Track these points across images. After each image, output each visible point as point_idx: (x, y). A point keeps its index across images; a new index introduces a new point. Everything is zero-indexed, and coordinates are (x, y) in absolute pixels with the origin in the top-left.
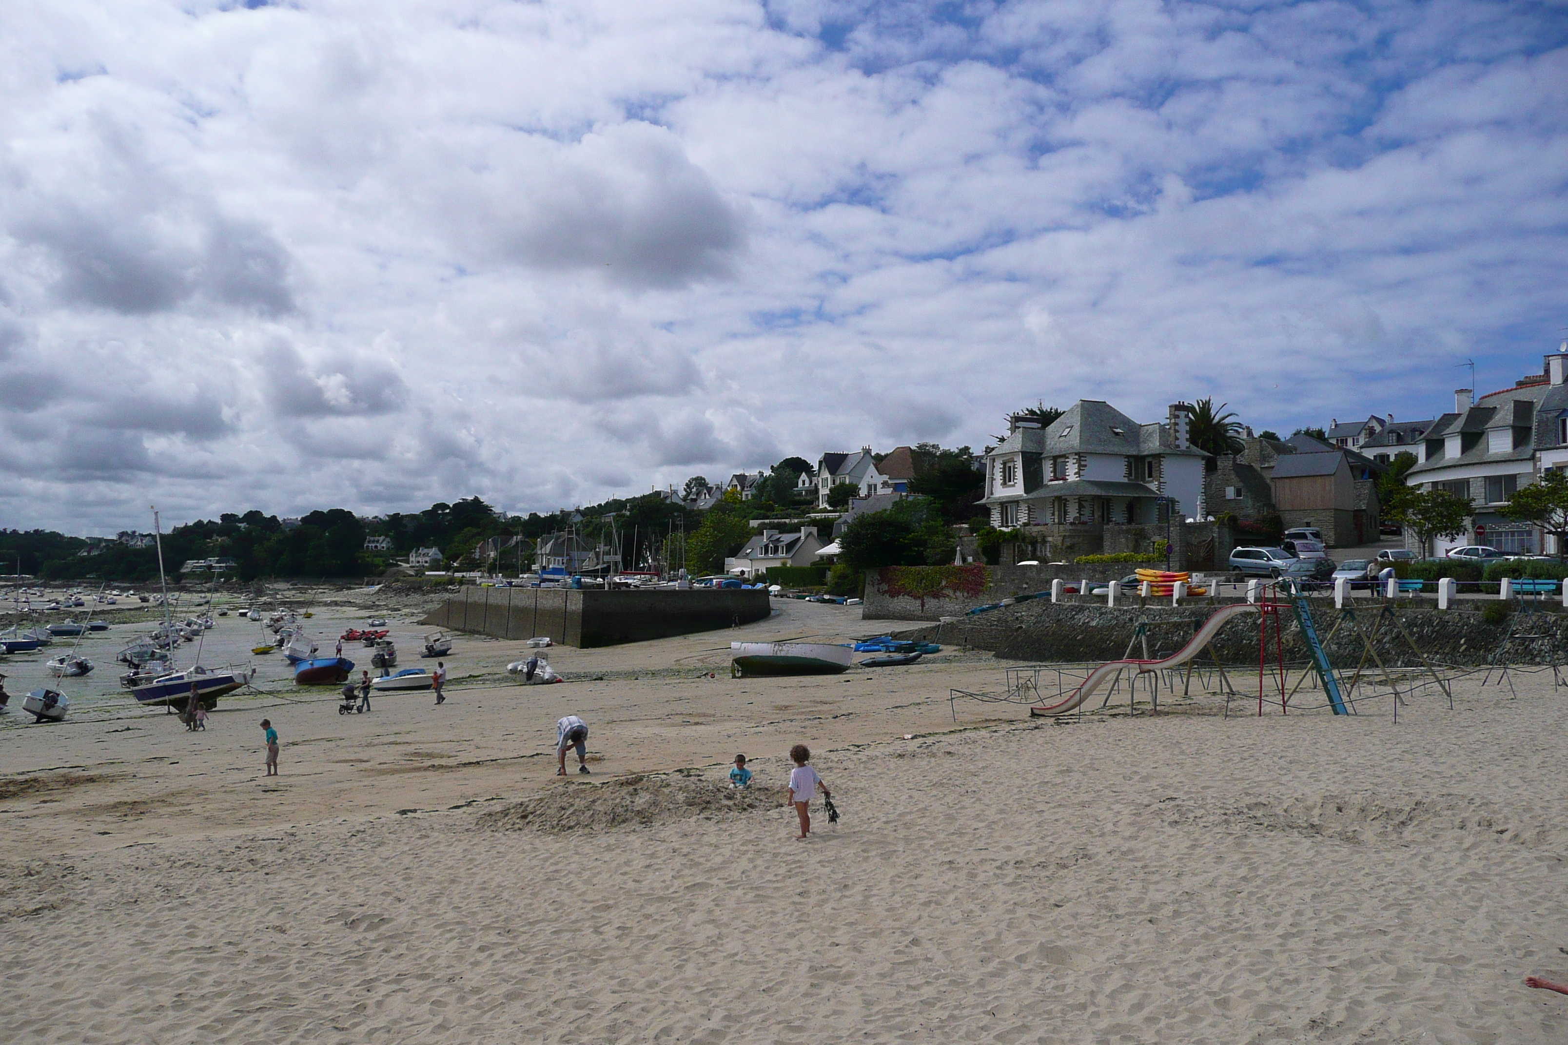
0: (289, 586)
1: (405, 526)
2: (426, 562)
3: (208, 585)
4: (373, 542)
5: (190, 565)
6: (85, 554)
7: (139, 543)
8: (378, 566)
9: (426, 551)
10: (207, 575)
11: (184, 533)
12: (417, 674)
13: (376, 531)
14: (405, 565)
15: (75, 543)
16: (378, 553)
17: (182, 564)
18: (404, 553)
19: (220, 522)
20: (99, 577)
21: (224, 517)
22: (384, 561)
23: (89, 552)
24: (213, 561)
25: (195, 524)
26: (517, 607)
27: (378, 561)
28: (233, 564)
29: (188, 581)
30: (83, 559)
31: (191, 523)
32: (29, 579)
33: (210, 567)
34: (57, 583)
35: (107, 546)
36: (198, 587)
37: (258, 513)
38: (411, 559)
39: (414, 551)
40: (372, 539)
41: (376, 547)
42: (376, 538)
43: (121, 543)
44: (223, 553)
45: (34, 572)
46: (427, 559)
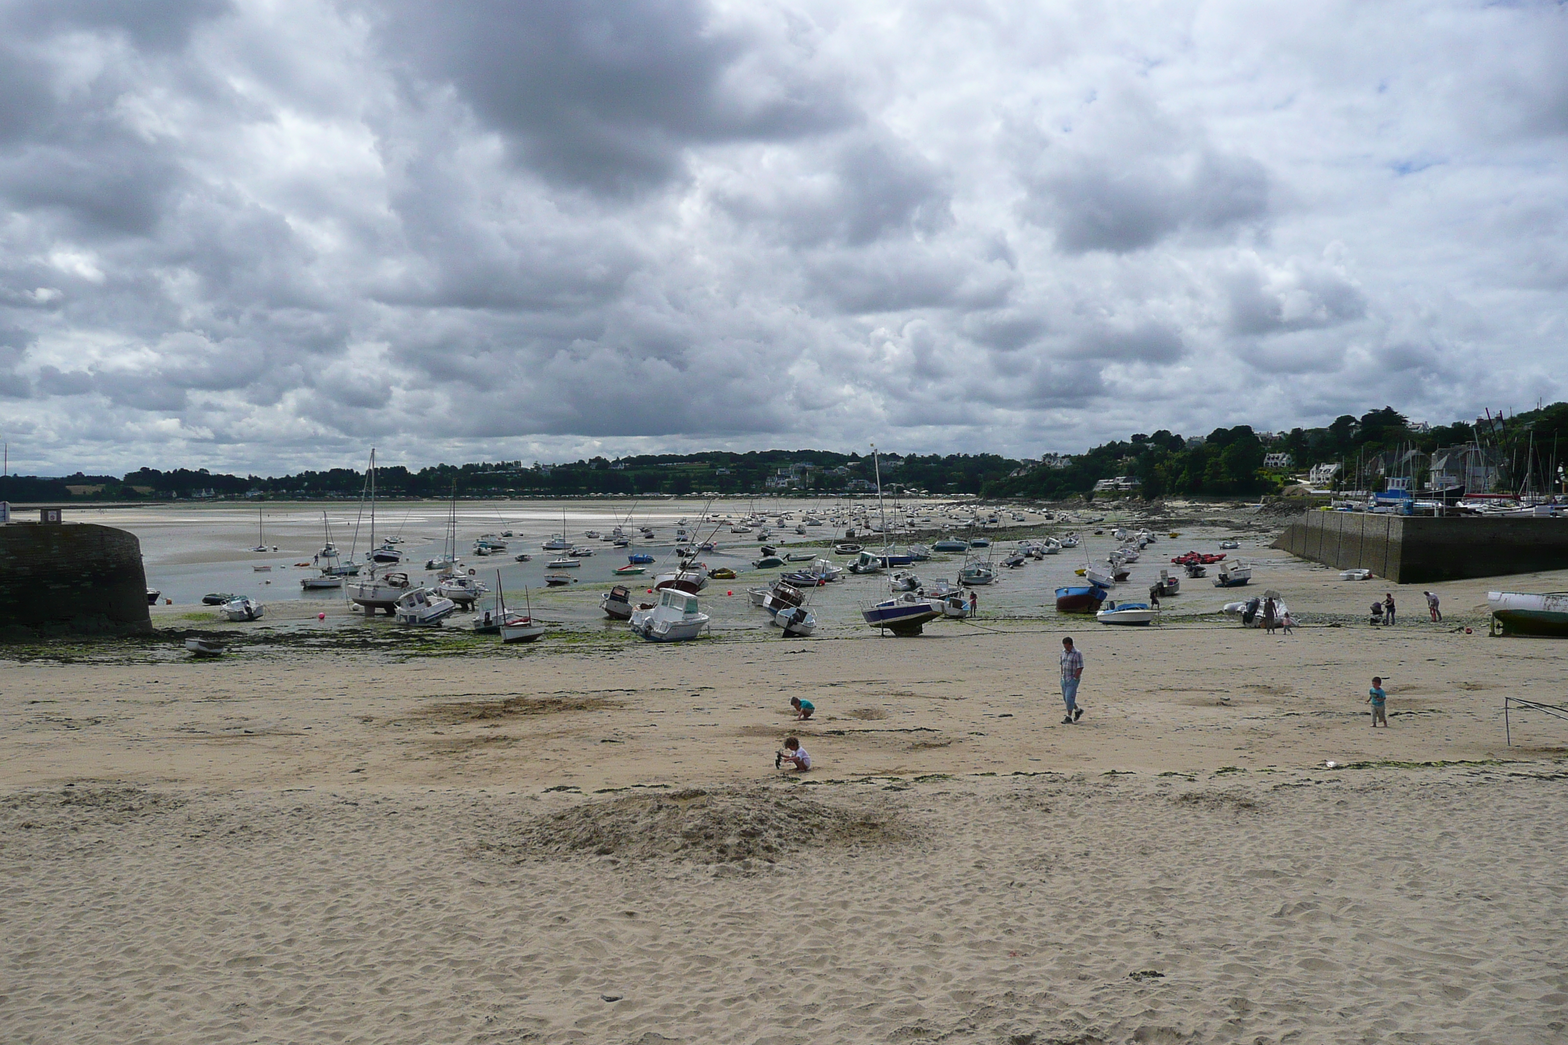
0: (1187, 504)
1: (1306, 442)
2: (1328, 479)
3: (1115, 503)
4: (1273, 459)
5: (1103, 484)
6: (1016, 475)
7: (1059, 464)
8: (1276, 484)
9: (1327, 467)
10: (1115, 493)
11: (1097, 453)
12: (1137, 609)
13: (1277, 448)
14: (1305, 482)
15: (1012, 464)
16: (1277, 470)
17: (1095, 482)
18: (1305, 470)
19: (1130, 442)
20: (1026, 496)
21: (1135, 438)
22: (1282, 479)
23: (1018, 473)
24: (1120, 480)
25: (1108, 445)
26: (1346, 533)
27: (1276, 478)
28: (1137, 482)
29: (1098, 499)
30: (1013, 480)
31: (1104, 445)
32: (972, 497)
33: (1117, 486)
34: (993, 501)
35: (1033, 467)
36: (1106, 505)
37: (1166, 432)
38: (1311, 476)
39: (1314, 468)
40: (1271, 455)
41: (1276, 464)
42: (1276, 455)
43: (1044, 464)
44: (1130, 473)
45: (976, 492)
46: (1329, 476)
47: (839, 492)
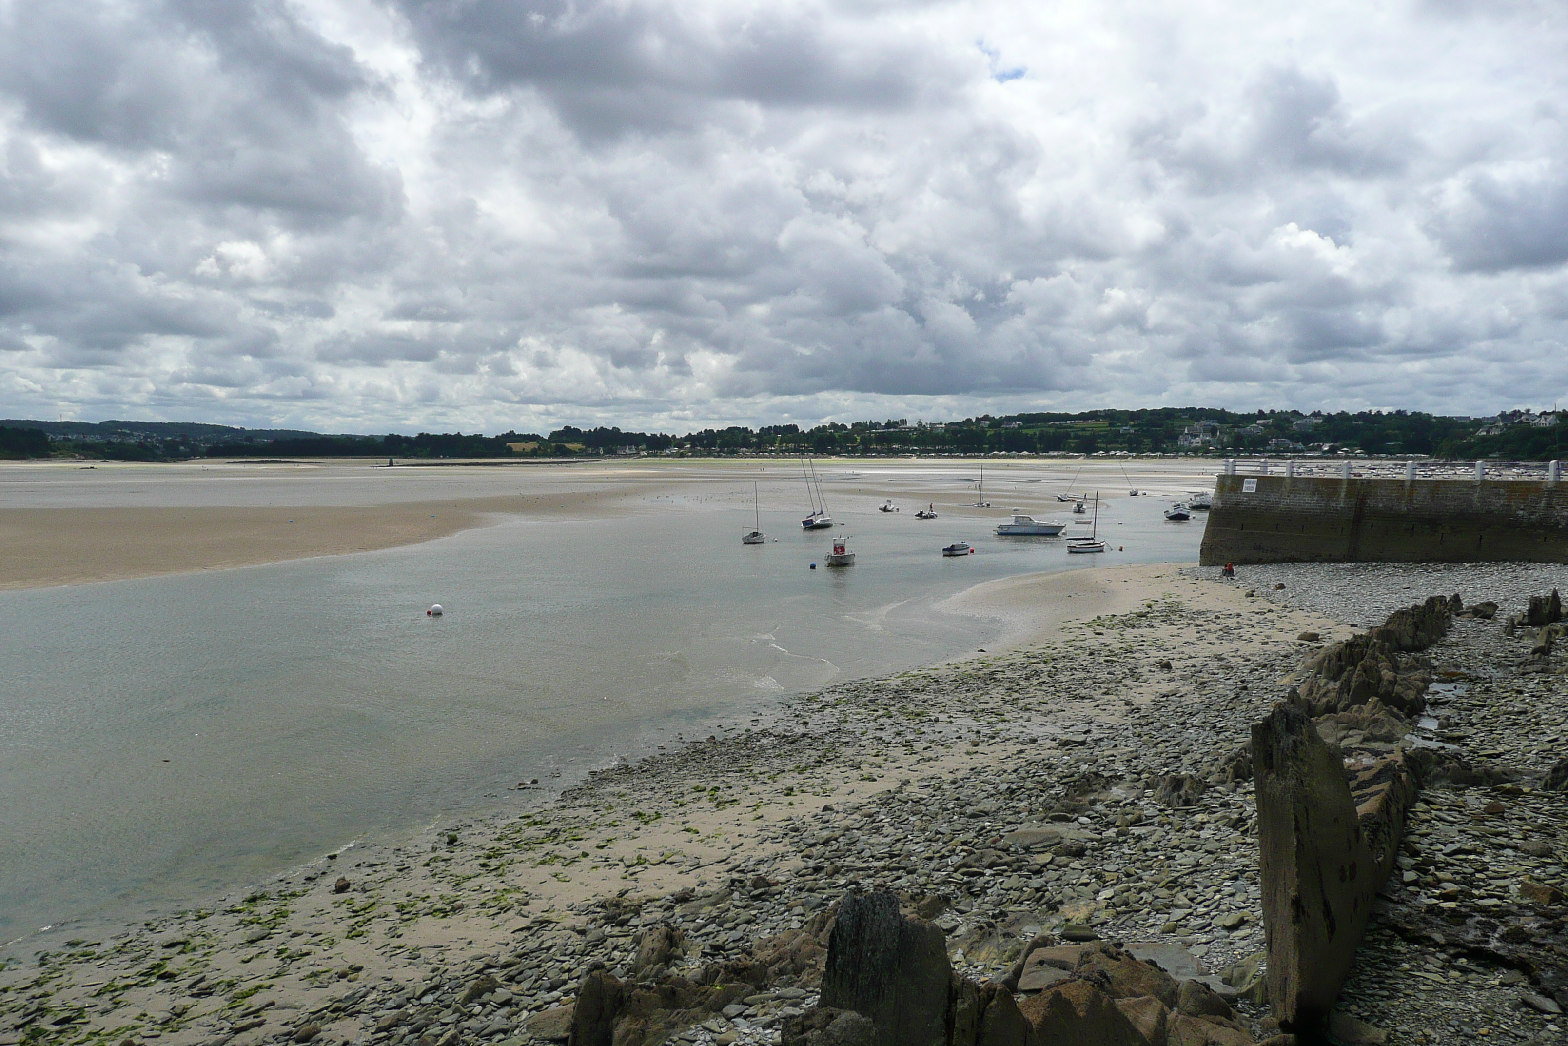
47: (1263, 452)
